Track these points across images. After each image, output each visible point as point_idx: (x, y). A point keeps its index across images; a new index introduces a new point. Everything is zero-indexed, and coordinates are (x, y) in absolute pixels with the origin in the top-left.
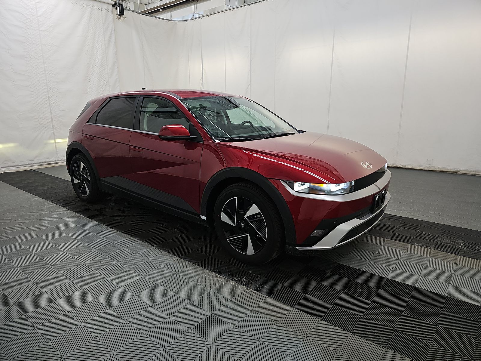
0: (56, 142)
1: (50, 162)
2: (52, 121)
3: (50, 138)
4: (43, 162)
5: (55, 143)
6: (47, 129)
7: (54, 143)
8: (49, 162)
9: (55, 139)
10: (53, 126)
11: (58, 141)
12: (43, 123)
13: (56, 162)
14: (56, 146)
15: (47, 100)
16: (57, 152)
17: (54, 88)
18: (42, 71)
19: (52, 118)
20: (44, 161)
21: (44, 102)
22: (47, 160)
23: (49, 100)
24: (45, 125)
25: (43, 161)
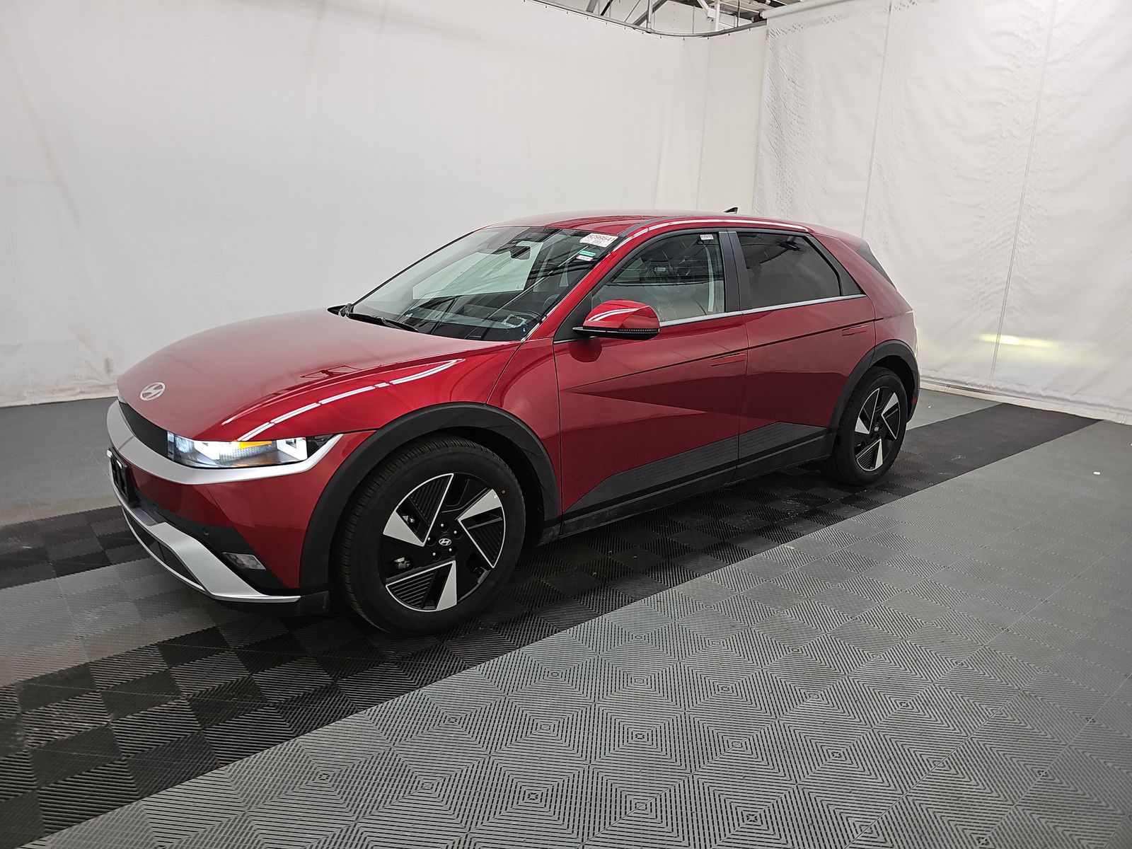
0: (1000, 342)
1: (969, 384)
2: (1006, 289)
3: (988, 330)
4: (954, 381)
5: (997, 344)
6: (988, 306)
7: (993, 343)
8: (967, 384)
9: (999, 334)
10: (1005, 302)
11: (1005, 339)
12: (983, 292)
13: (982, 389)
14: (996, 351)
15: (1010, 239)
16: (995, 365)
17: (1039, 207)
18: (1021, 167)
19: (1008, 283)
20: (957, 378)
21: (1003, 242)
22: (964, 379)
23: (1015, 238)
24: (987, 296)
25: (955, 379)
